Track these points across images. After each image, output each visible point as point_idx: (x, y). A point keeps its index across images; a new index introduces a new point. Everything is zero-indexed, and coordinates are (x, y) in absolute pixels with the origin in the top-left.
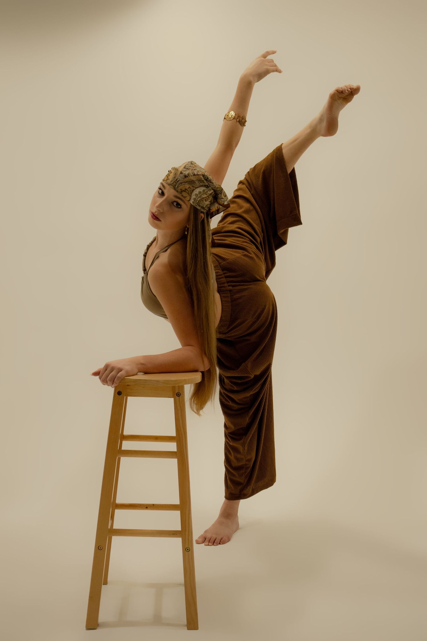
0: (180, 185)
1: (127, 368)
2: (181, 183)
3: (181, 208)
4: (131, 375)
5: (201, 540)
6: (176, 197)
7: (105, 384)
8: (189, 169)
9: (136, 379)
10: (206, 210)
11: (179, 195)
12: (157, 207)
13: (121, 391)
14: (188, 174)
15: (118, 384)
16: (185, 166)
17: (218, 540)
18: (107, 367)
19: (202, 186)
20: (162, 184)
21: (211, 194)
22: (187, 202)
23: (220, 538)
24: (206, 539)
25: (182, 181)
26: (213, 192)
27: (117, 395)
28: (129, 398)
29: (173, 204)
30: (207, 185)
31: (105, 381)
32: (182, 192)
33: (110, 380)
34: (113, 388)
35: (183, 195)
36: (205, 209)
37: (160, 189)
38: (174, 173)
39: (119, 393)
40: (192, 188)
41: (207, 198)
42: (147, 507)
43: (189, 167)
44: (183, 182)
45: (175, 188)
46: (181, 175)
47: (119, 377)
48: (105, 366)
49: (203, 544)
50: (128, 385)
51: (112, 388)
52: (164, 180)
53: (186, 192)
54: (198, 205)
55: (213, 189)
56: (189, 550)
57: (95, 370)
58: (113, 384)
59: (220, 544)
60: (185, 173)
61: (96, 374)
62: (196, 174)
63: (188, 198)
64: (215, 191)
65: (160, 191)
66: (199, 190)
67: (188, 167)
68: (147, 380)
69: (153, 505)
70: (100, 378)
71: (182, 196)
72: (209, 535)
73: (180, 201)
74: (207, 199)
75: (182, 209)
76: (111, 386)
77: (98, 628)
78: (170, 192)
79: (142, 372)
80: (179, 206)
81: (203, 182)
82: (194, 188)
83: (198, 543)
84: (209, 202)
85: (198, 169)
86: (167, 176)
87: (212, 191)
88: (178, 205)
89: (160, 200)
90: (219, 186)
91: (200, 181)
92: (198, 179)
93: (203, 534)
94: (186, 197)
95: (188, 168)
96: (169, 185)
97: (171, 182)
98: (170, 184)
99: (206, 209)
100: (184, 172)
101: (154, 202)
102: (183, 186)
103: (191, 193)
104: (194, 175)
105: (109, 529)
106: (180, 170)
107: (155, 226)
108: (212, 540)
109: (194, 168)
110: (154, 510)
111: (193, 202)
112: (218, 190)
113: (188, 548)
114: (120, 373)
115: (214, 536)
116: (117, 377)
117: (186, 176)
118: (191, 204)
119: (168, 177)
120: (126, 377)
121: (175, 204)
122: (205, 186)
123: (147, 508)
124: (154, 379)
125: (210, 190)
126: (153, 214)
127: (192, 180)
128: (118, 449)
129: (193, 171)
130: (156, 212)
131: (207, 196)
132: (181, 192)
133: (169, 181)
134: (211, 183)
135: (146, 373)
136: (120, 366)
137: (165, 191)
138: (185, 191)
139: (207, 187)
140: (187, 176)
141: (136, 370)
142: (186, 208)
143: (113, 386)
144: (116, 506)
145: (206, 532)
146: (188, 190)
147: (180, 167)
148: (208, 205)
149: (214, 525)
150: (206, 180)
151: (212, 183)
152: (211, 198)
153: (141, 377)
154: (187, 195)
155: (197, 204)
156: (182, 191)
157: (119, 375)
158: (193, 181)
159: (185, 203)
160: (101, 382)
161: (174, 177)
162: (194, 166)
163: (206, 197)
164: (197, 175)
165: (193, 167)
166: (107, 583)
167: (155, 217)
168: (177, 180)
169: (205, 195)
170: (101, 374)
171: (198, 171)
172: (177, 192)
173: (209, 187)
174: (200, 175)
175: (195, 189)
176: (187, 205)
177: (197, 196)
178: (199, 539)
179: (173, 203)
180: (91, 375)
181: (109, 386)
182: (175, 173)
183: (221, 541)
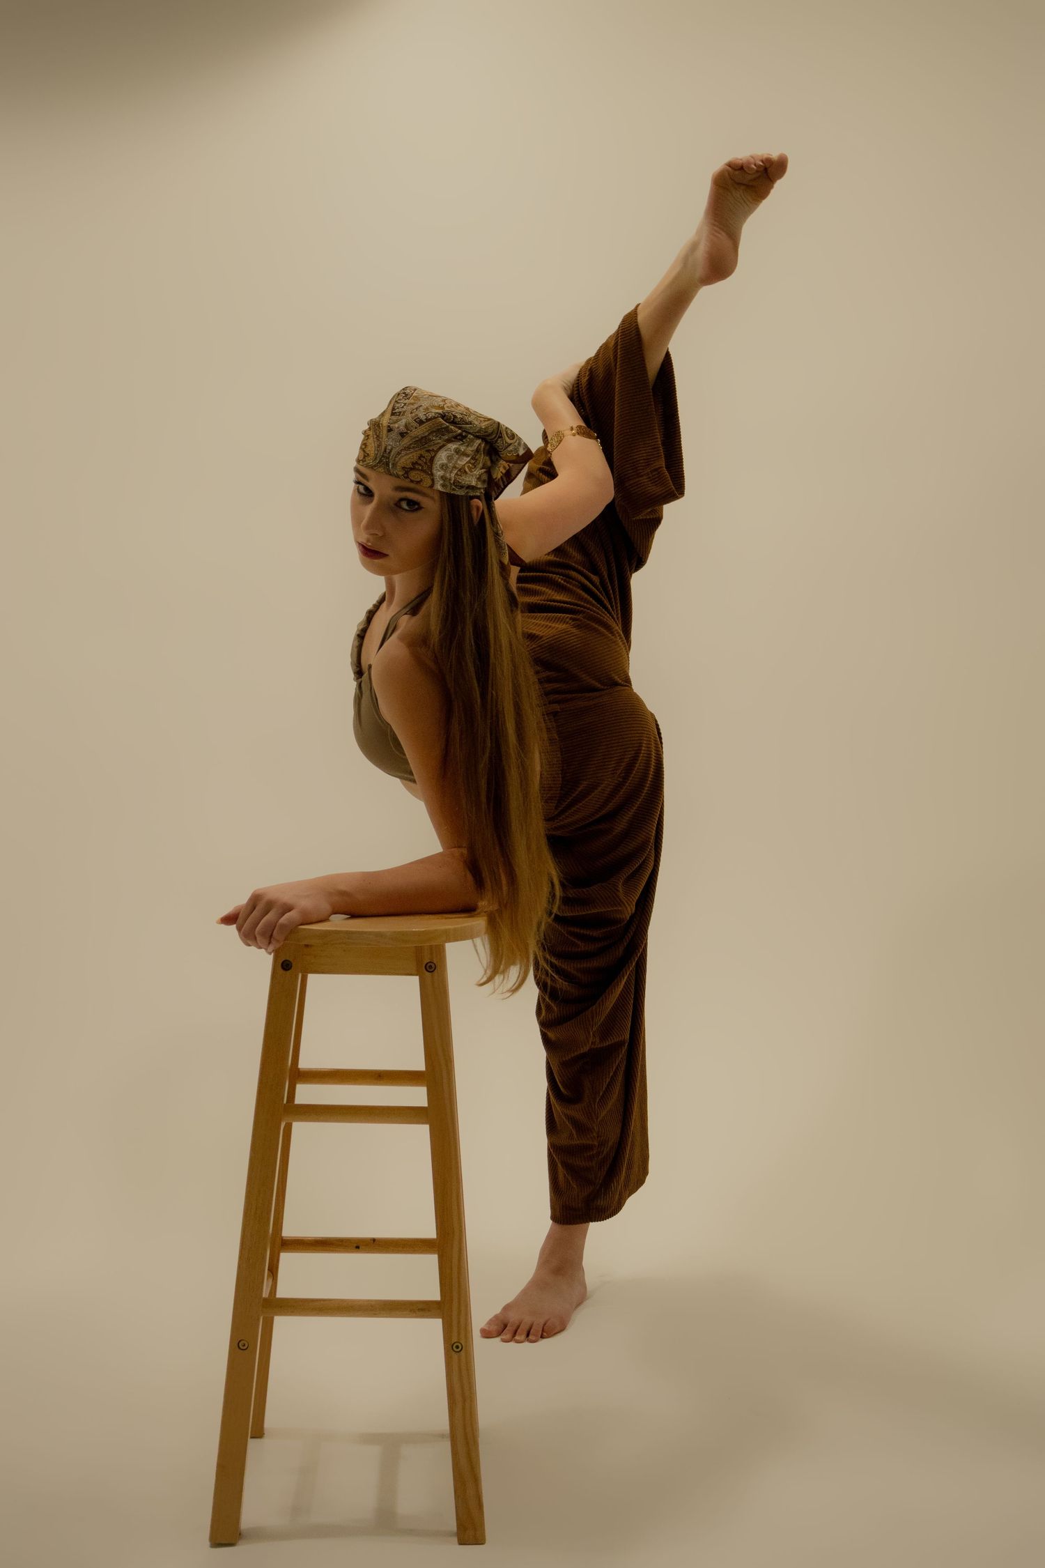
0: (397, 459)
1: (305, 903)
2: (399, 453)
3: (420, 508)
4: (314, 921)
5: (494, 1328)
6: (399, 489)
7: (250, 942)
8: (404, 412)
9: (327, 930)
10: (480, 488)
11: (406, 483)
12: (367, 527)
13: (291, 960)
14: (406, 426)
15: (282, 943)
16: (393, 409)
17: (537, 1329)
18: (255, 900)
19: (449, 441)
20: (357, 470)
21: (478, 451)
22: (428, 491)
23: (542, 1322)
24: (505, 1326)
25: (398, 449)
26: (480, 444)
27: (280, 968)
28: (312, 978)
29: (400, 507)
30: (460, 434)
31: (249, 937)
32: (407, 473)
33: (263, 934)
34: (270, 953)
35: (413, 479)
36: (477, 488)
37: (358, 482)
38: (375, 436)
39: (286, 966)
40: (428, 456)
41: (473, 461)
42: (357, 1245)
43: (403, 407)
44: (401, 450)
45: (389, 470)
46: (394, 435)
47: (283, 926)
48: (250, 899)
49: (498, 1339)
50: (307, 946)
51: (269, 956)
52: (358, 461)
53: (418, 470)
54: (456, 486)
55: (478, 437)
56: (458, 1350)
57: (227, 910)
58: (270, 943)
59: (542, 1337)
60: (398, 427)
61: (229, 920)
62: (423, 418)
63: (428, 482)
64: (483, 439)
65: (361, 488)
66: (445, 453)
67: (400, 410)
68: (352, 933)
69: (374, 1240)
70: (239, 929)
71: (412, 481)
72: (513, 1317)
73: (411, 496)
74: (473, 464)
75: (423, 510)
76: (266, 949)
77: (240, 1542)
78: (383, 486)
79: (345, 914)
80: (416, 507)
81: (447, 430)
82: (433, 454)
83: (486, 1334)
84: (481, 469)
85: (425, 404)
86: (361, 448)
87: (479, 441)
88: (414, 506)
89: (368, 510)
90: (487, 423)
91: (440, 431)
92: (434, 430)
93: (500, 1313)
94: (421, 481)
95: (400, 412)
96: (372, 468)
97: (376, 459)
98: (375, 466)
99: (479, 486)
100: (397, 425)
101: (356, 519)
102: (405, 458)
103: (431, 468)
104: (421, 422)
105: (265, 1300)
106: (385, 422)
107: (379, 571)
108: (524, 1328)
109: (416, 406)
110: (376, 1253)
111: (443, 486)
112: (490, 430)
113: (457, 1344)
114: (287, 915)
115: (528, 1320)
116: (278, 924)
117: (402, 435)
118: (440, 492)
119: (364, 451)
120: (301, 925)
121: (404, 505)
122: (455, 437)
123: (358, 1247)
124: (370, 930)
125: (472, 441)
126: (363, 547)
127: (420, 437)
128: (285, 1102)
129: (414, 414)
130: (368, 541)
131: (469, 458)
132: (406, 475)
133: (370, 461)
134: (467, 424)
135: (353, 916)
136: (286, 898)
137: (371, 485)
138: (412, 469)
139: (460, 438)
140: (406, 433)
141: (325, 907)
142: (432, 506)
143: (271, 948)
144: (282, 1245)
145: (507, 1308)
146: (420, 462)
147: (383, 414)
148: (480, 476)
149: (525, 1292)
150: (453, 423)
151: (471, 424)
152: (483, 459)
153: (339, 923)
154: (424, 476)
155: (453, 487)
156: (407, 471)
157: (283, 920)
158: (422, 438)
159: (424, 495)
160: (241, 938)
161: (379, 446)
162: (412, 401)
163: (469, 462)
164: (428, 420)
165: (412, 404)
166: (264, 1434)
167: (370, 553)
168: (385, 451)
169: (465, 458)
170: (240, 920)
171: (427, 409)
172: (398, 476)
173: (465, 437)
174: (435, 418)
175: (435, 455)
176: (432, 498)
177: (447, 467)
178: (489, 1327)
179: (398, 504)
180: (217, 923)
181: (260, 948)
182: (376, 434)
183: (547, 1330)
